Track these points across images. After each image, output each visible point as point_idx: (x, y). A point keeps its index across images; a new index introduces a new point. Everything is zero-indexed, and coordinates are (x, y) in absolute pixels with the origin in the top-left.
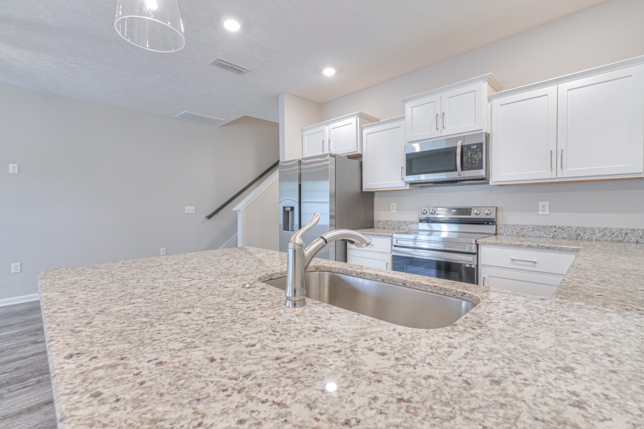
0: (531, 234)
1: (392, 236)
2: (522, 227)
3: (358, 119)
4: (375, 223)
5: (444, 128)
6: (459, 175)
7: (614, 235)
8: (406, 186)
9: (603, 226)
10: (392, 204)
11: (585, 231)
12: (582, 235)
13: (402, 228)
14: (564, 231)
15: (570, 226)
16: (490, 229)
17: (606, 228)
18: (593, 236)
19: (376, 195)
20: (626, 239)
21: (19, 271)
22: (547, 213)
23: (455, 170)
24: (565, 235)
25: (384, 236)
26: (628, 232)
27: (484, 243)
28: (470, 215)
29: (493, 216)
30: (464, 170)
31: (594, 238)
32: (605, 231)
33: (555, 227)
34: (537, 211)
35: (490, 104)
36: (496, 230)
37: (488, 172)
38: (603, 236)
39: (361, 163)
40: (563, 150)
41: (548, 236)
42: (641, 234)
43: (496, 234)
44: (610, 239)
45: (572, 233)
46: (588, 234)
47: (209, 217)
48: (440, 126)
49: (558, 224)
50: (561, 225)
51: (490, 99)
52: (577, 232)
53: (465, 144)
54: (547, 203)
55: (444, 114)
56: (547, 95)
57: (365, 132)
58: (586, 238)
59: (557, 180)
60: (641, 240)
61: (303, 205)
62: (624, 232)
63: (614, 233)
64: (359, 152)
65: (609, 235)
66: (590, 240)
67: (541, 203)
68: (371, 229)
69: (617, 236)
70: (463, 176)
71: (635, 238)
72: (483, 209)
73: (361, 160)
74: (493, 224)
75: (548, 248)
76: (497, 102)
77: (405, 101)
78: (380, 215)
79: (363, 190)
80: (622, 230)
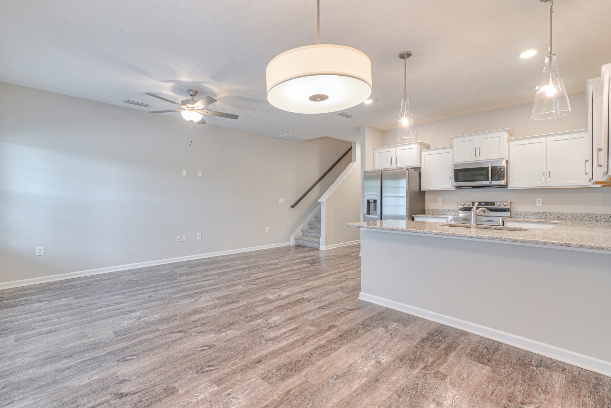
0: (532, 217)
1: (448, 218)
2: (526, 213)
3: (419, 146)
4: (426, 211)
5: (480, 155)
6: (490, 183)
7: (578, 217)
8: (453, 188)
9: (572, 212)
10: (439, 199)
11: (563, 215)
12: (561, 217)
13: (446, 214)
14: (551, 215)
15: (554, 212)
16: (508, 214)
17: (574, 213)
18: (567, 217)
19: (426, 193)
20: (584, 219)
21: (200, 238)
22: (541, 205)
23: (488, 180)
24: (551, 217)
25: (442, 218)
26: (585, 215)
27: (508, 221)
28: (494, 206)
29: (509, 207)
30: (493, 180)
31: (568, 218)
32: (573, 215)
33: (546, 213)
34: (535, 203)
35: (508, 144)
36: (511, 215)
37: (507, 182)
38: (572, 217)
39: (420, 173)
40: (550, 172)
41: (542, 218)
42: (592, 216)
43: (511, 217)
44: (576, 219)
45: (556, 216)
46: (564, 216)
47: (293, 206)
48: (477, 154)
49: (547, 212)
50: (549, 212)
51: (508, 141)
52: (558, 216)
53: (494, 166)
54: (541, 200)
55: (480, 148)
56: (541, 142)
57: (423, 154)
58: (563, 219)
59: (547, 188)
60: (592, 219)
61: (384, 199)
62: (583, 215)
63: (578, 216)
64: (419, 166)
65: (575, 217)
66: (565, 219)
67: (537, 200)
68: (423, 216)
69: (579, 218)
70: (492, 184)
71: (589, 218)
72: (503, 203)
73: (419, 171)
74: (508, 211)
75: (543, 222)
76: (512, 143)
77: (453, 138)
78: (429, 205)
79: (421, 190)
80: (582, 214)
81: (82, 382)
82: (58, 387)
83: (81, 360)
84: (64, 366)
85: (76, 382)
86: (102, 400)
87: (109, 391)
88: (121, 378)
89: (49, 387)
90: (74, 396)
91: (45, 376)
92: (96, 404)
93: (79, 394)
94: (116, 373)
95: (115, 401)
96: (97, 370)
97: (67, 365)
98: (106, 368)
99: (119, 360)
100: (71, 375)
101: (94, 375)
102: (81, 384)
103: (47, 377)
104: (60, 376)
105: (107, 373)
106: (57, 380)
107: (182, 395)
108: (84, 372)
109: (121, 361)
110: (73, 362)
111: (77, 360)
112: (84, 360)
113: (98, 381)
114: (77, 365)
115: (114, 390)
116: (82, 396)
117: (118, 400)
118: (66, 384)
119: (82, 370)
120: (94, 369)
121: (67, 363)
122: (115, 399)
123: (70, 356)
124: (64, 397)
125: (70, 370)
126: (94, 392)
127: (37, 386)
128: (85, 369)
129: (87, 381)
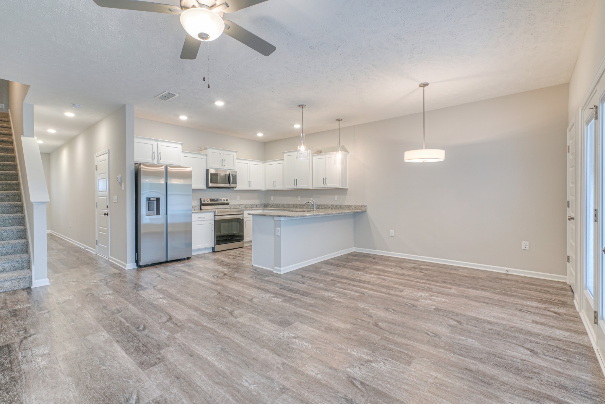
81: (473, 342)
82: (489, 349)
83: (461, 358)
84: (476, 362)
85: (476, 344)
86: (469, 327)
87: (462, 327)
88: (450, 328)
89: (494, 353)
90: (482, 338)
91: (494, 364)
92: (473, 327)
93: (478, 337)
94: (450, 332)
95: (464, 322)
96: (457, 342)
97: (474, 362)
98: (451, 339)
99: (439, 337)
100: (476, 351)
101: (463, 340)
102: (473, 341)
103: (493, 363)
104: (484, 356)
105: (454, 336)
106: (487, 354)
107: (435, 306)
108: (466, 347)
109: (438, 336)
110: (468, 362)
111: (464, 360)
112: (459, 357)
113: (463, 336)
114: (467, 356)
115: (459, 326)
116: (477, 334)
117: (462, 321)
118: (482, 347)
119: (466, 349)
120: (459, 343)
121: (473, 364)
122: (463, 323)
123: (466, 369)
124: (487, 341)
125: (474, 356)
126: (470, 332)
127: (503, 360)
128: (464, 349)
129: (469, 340)
